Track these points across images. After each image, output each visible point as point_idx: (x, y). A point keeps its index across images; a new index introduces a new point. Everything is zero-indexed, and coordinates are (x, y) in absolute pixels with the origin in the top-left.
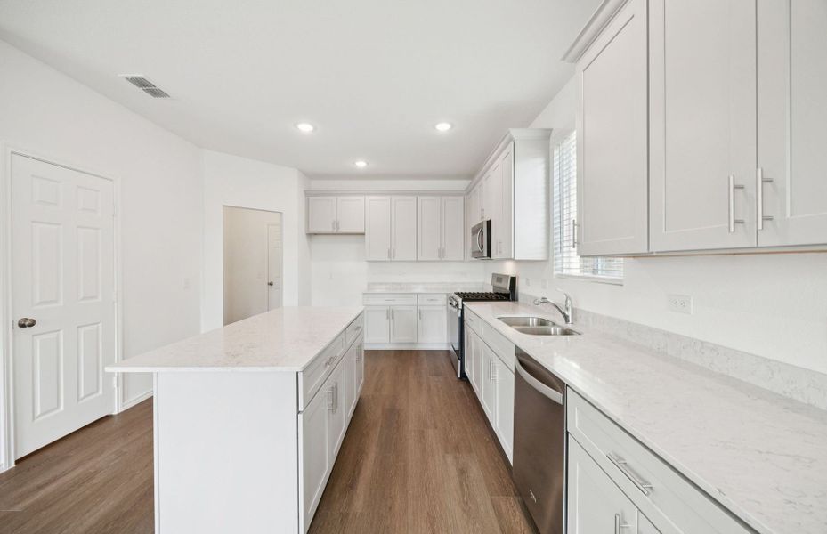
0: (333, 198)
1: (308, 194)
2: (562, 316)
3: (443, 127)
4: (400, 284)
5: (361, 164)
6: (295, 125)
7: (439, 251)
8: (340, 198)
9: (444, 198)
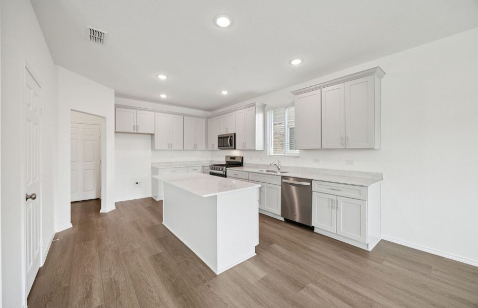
0: (134, 111)
1: (117, 106)
2: (277, 168)
3: (225, 93)
4: (171, 163)
5: (163, 96)
6: (157, 76)
7: (194, 145)
8: (139, 112)
9: (196, 119)
